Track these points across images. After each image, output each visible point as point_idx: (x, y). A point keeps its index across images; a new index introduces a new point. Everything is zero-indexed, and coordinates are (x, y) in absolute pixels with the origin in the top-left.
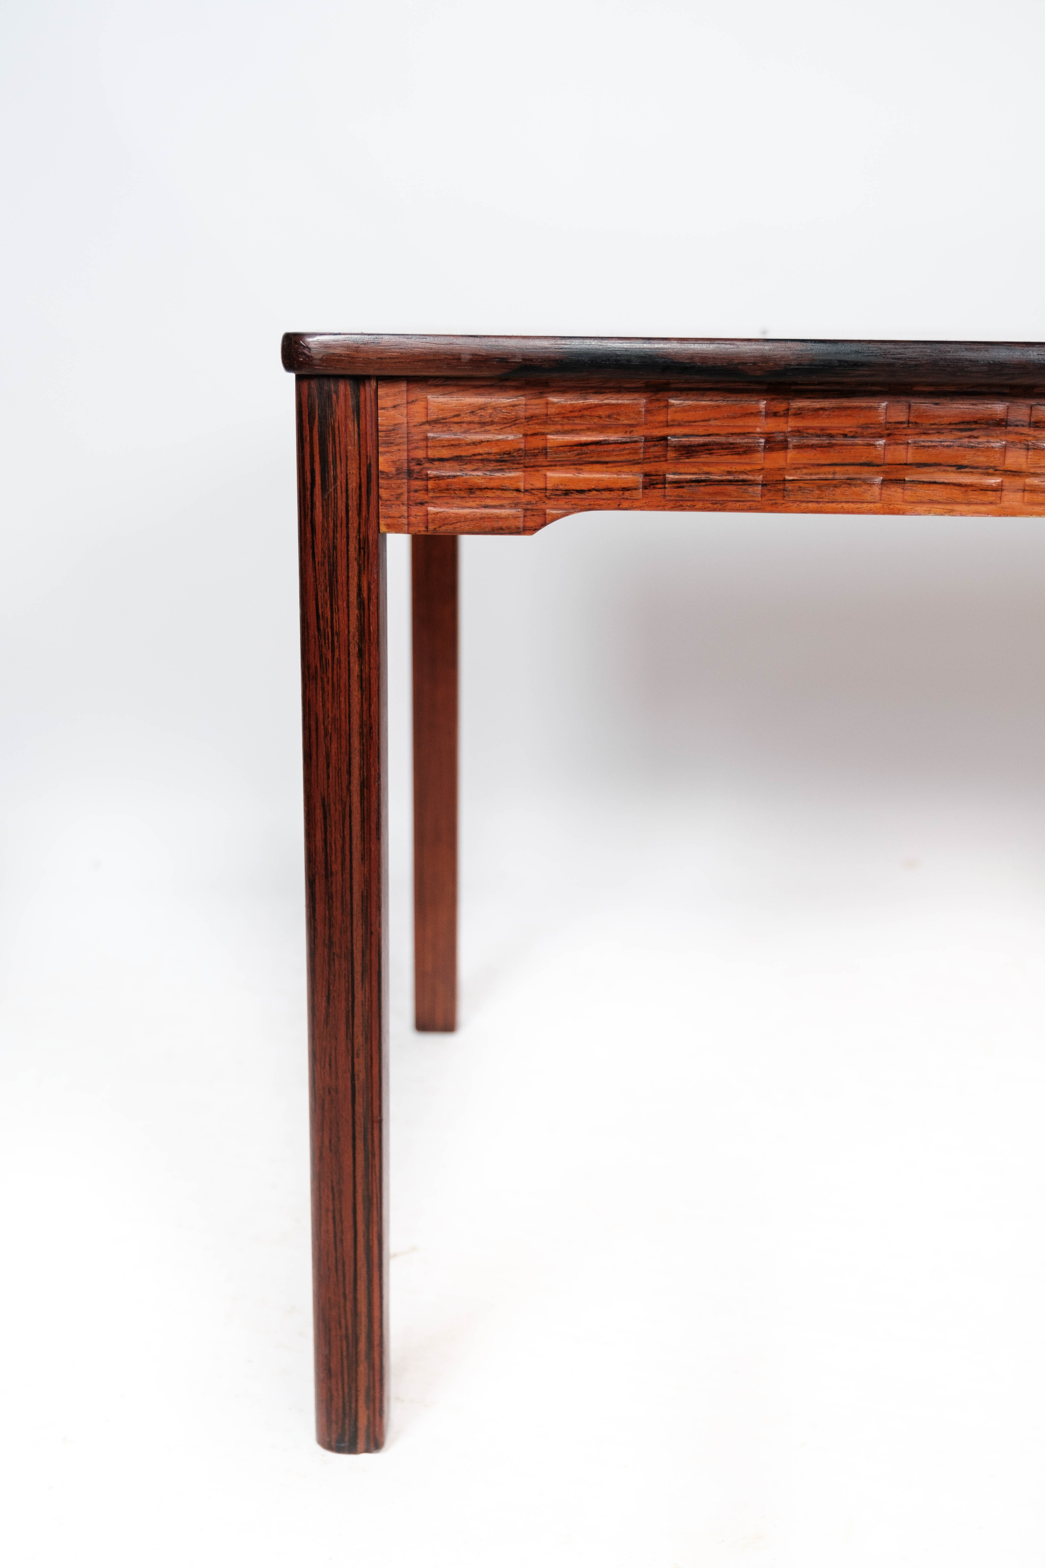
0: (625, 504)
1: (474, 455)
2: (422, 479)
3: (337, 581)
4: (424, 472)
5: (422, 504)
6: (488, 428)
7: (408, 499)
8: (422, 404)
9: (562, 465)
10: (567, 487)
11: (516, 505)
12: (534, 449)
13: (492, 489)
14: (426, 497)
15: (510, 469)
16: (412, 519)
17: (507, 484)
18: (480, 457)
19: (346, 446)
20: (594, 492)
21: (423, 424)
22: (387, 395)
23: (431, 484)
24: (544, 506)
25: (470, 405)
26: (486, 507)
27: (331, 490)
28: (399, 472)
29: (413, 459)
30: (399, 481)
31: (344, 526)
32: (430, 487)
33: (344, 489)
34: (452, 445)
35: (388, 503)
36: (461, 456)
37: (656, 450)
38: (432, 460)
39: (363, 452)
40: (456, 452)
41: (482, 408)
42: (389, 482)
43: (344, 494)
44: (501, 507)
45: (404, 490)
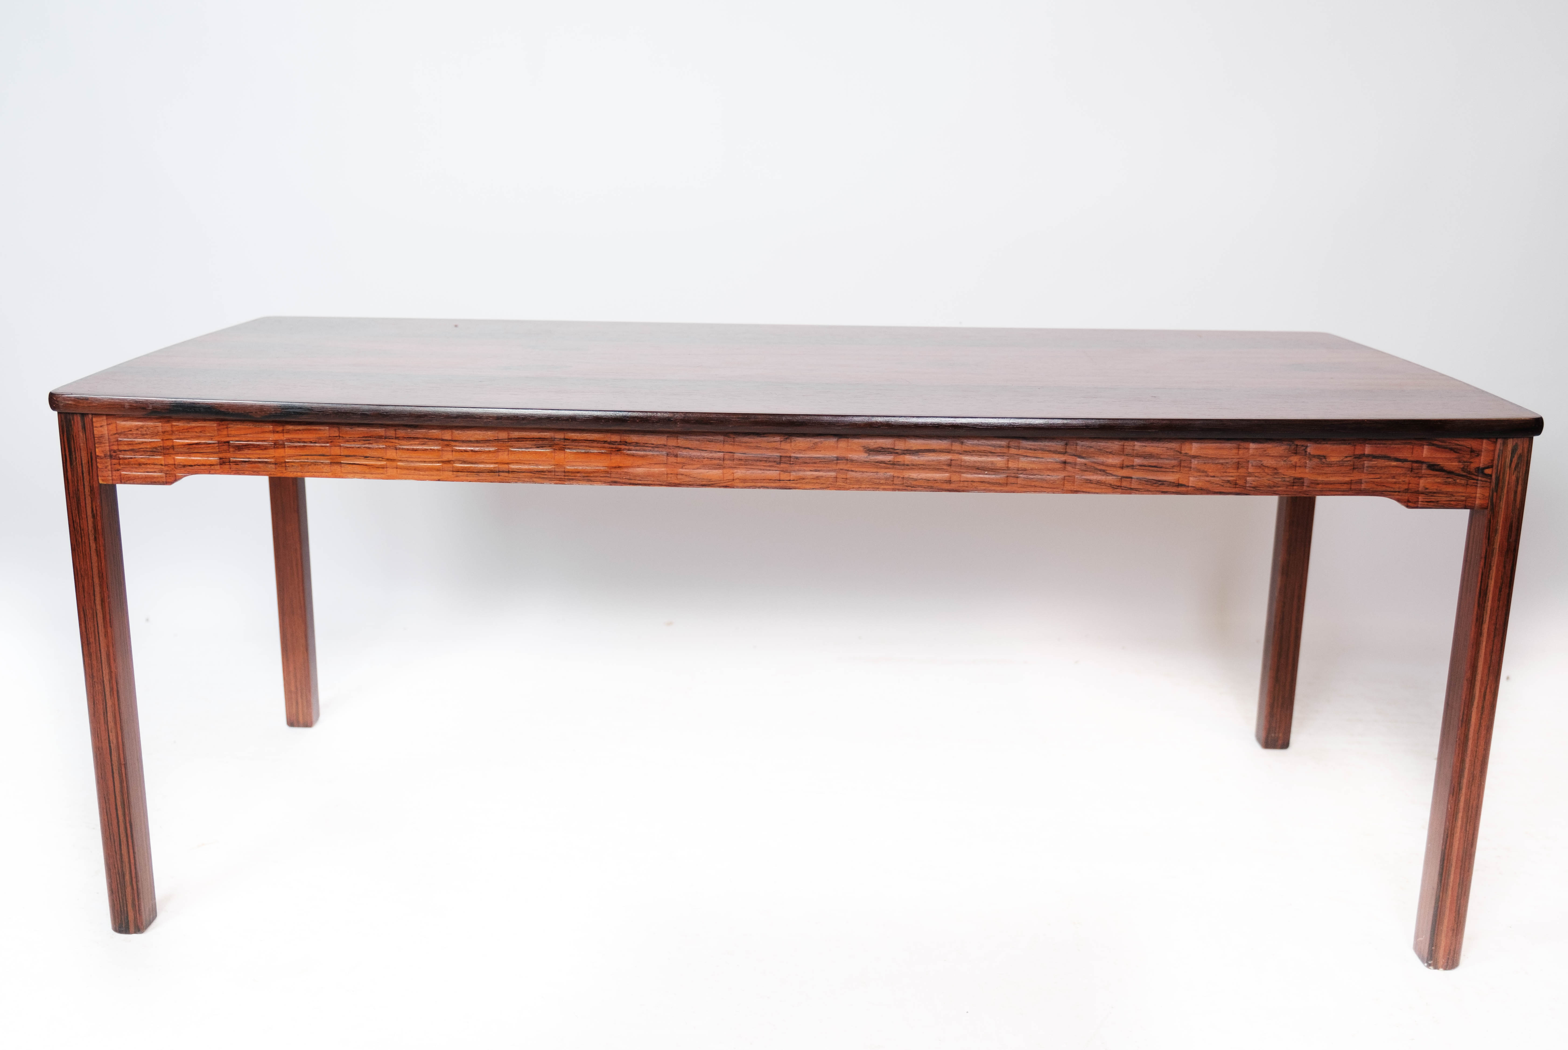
0: (212, 472)
1: (140, 449)
2: (117, 459)
3: (81, 506)
4: (117, 456)
5: (118, 470)
6: (146, 436)
7: (111, 468)
8: (114, 425)
9: (181, 454)
10: (184, 464)
11: (161, 472)
12: (168, 446)
13: (149, 464)
14: (119, 467)
15: (157, 455)
16: (114, 477)
17: (156, 462)
18: (142, 450)
19: (80, 444)
20: (197, 466)
21: (116, 434)
22: (97, 421)
23: (121, 462)
24: (174, 472)
25: (136, 426)
26: (147, 472)
27: (75, 464)
28: (105, 456)
29: (112, 450)
30: (106, 460)
31: (82, 480)
32: (121, 463)
33: (80, 463)
34: (129, 444)
35: (102, 470)
36: (134, 449)
37: (224, 447)
38: (121, 451)
39: (88, 446)
40: (130, 447)
41: (142, 427)
42: (102, 460)
43: (81, 466)
44: (155, 472)
45: (109, 464)
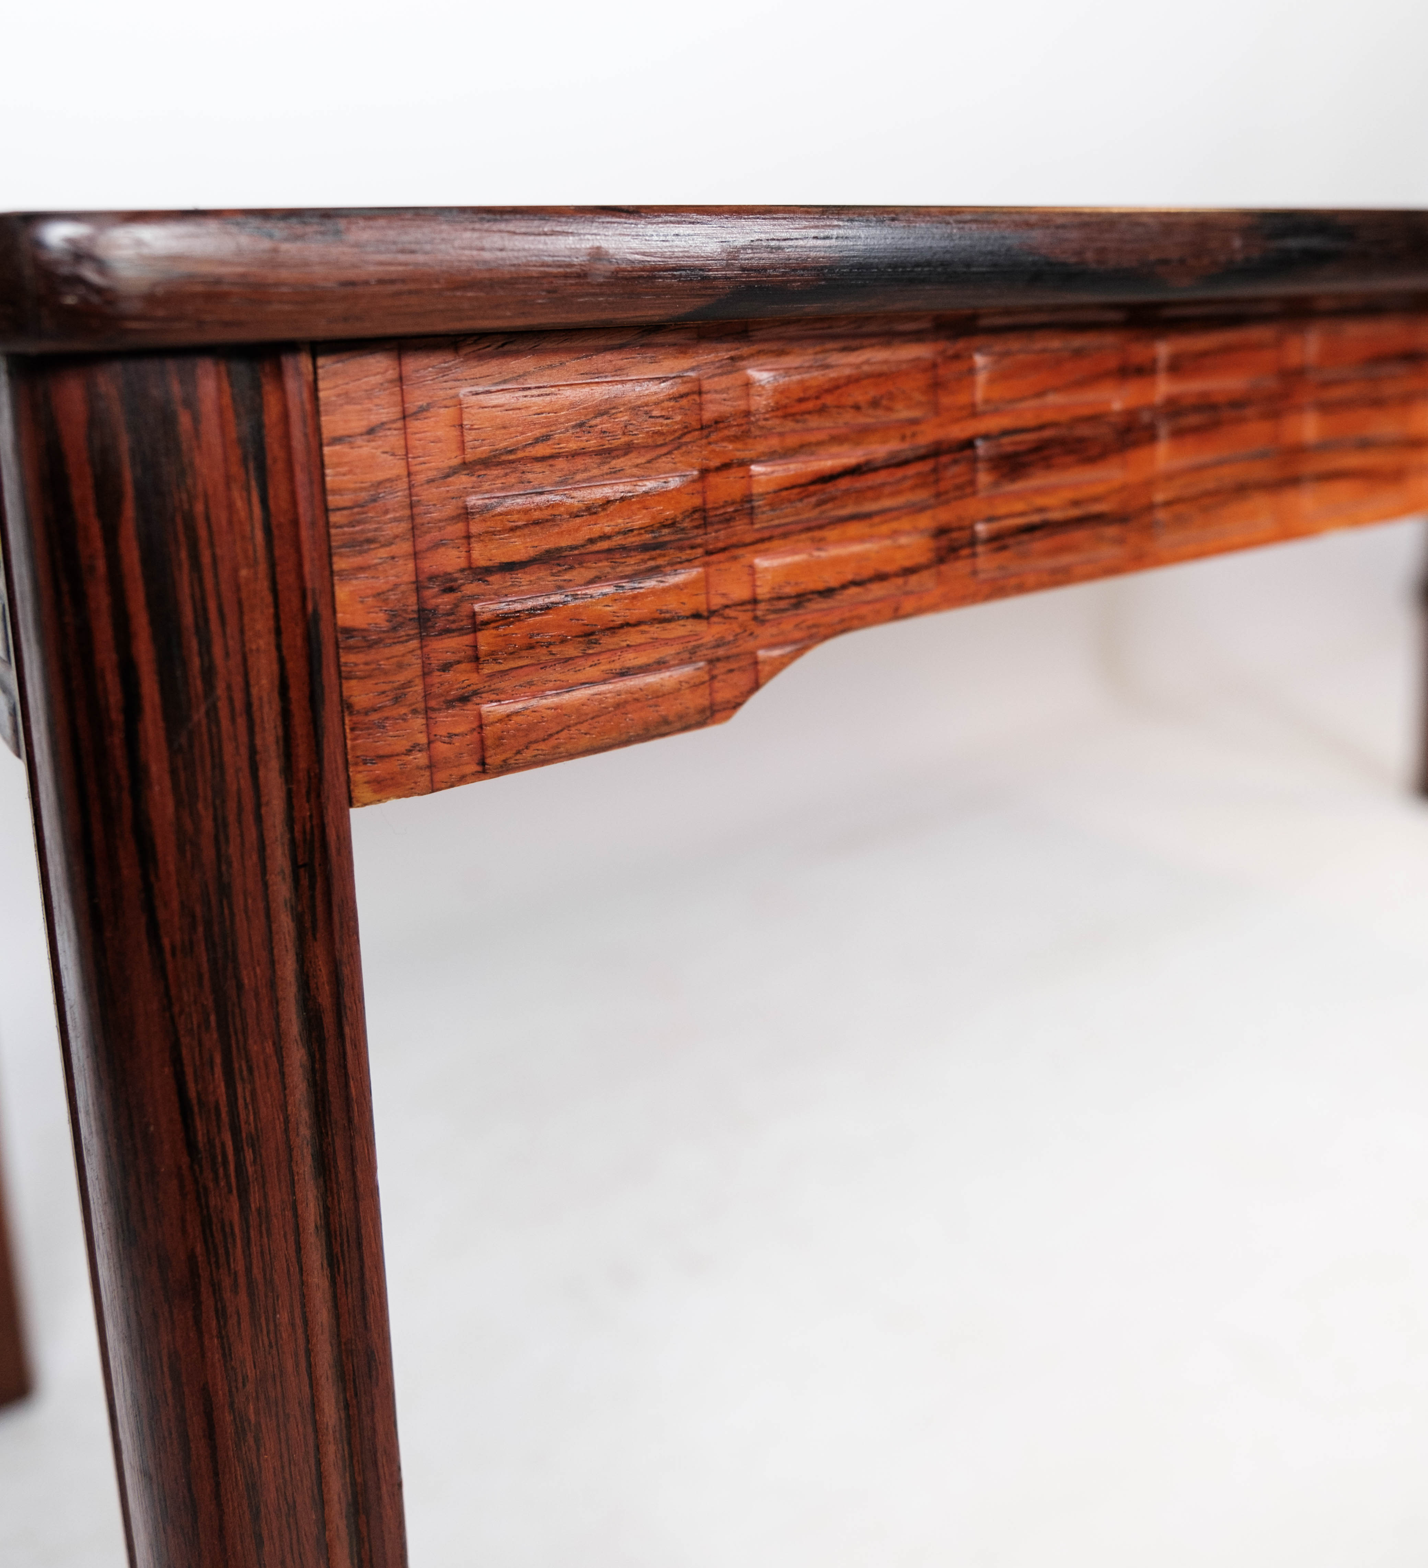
0: (908, 604)
1: (592, 541)
2: (461, 631)
3: (240, 986)
4: (465, 609)
5: (464, 699)
6: (617, 463)
7: (427, 696)
8: (446, 414)
9: (785, 536)
10: (801, 588)
11: (690, 656)
12: (726, 504)
13: (638, 623)
14: (474, 678)
15: (676, 565)
16: (441, 749)
17: (672, 604)
18: (605, 545)
19: (236, 570)
20: (853, 590)
21: (454, 471)
22: (348, 398)
23: (486, 640)
24: (750, 644)
25: (573, 405)
26: (624, 673)
27: (199, 715)
28: (396, 619)
29: (432, 578)
30: (400, 649)
31: (249, 818)
32: (483, 648)
33: (239, 705)
34: (536, 523)
35: (374, 717)
36: (559, 550)
37: (955, 473)
38: (482, 573)
39: (287, 580)
40: (545, 541)
41: (605, 410)
42: (372, 655)
43: (241, 721)
44: (660, 665)
45: (414, 671)
